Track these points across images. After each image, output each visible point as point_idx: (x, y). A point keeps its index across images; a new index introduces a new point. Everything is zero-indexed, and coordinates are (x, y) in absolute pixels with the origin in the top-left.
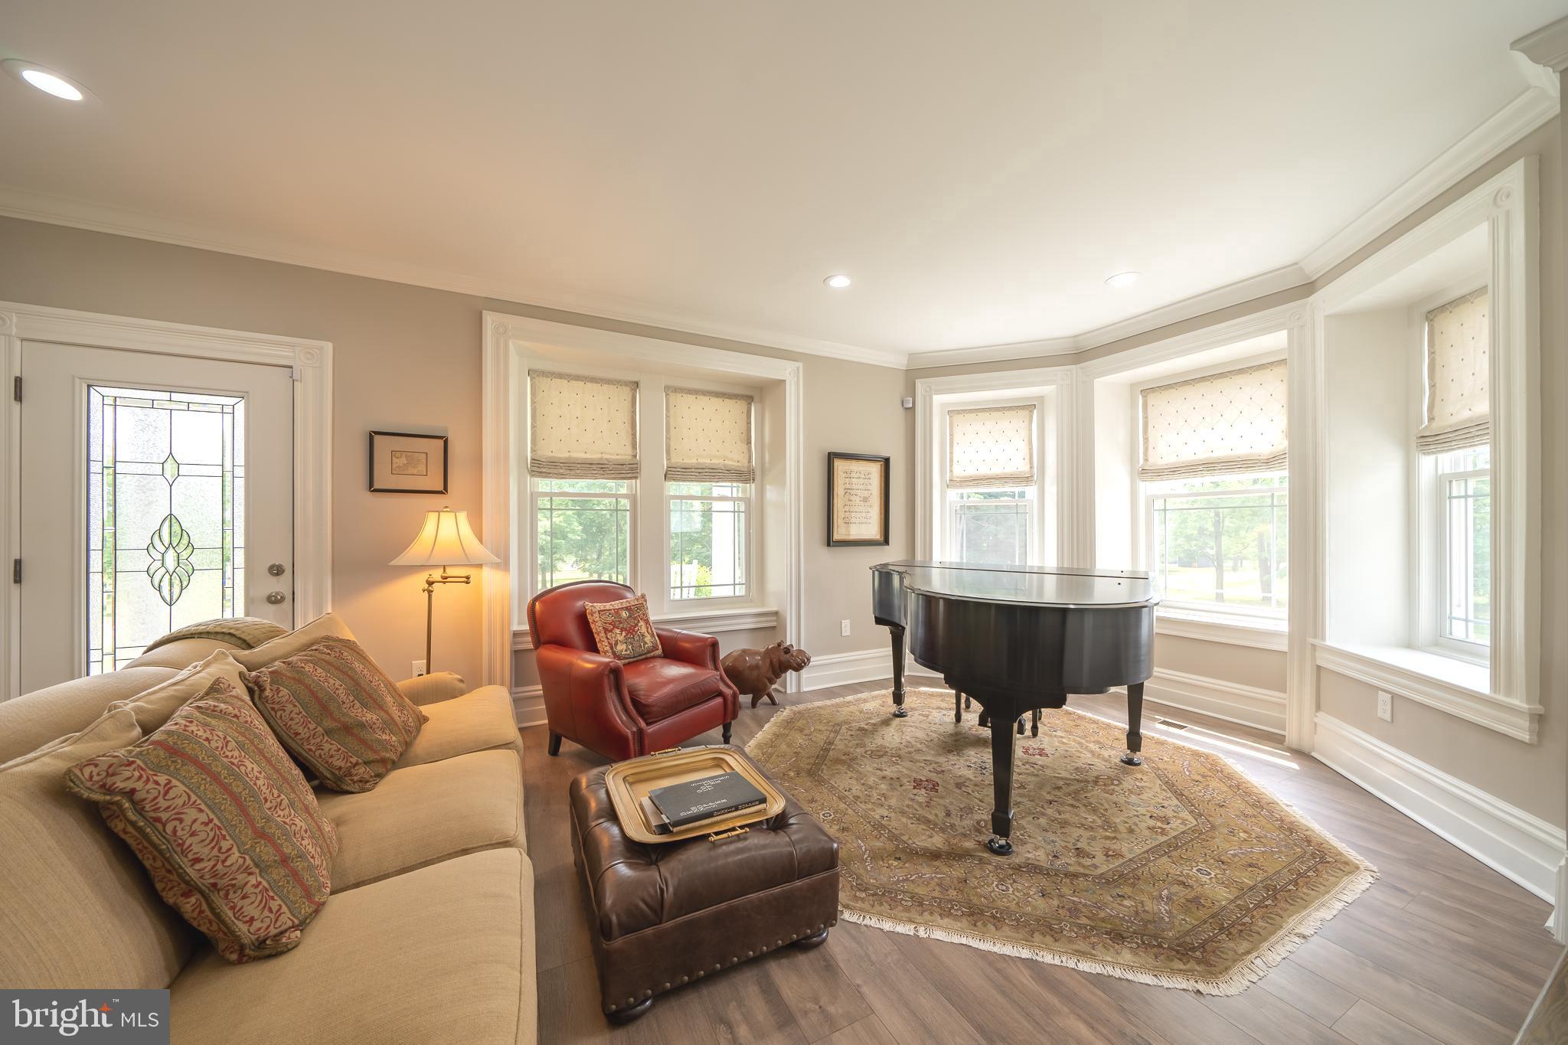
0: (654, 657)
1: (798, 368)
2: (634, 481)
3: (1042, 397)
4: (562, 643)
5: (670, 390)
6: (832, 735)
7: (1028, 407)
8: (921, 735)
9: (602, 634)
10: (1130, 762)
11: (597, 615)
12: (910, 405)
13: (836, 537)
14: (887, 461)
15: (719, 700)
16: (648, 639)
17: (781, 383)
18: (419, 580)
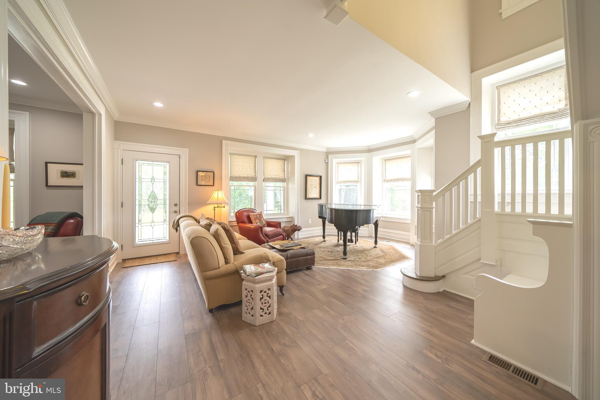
0: (265, 226)
1: (298, 152)
2: (255, 182)
3: (361, 160)
4: (243, 222)
5: (265, 158)
6: (308, 245)
7: (358, 163)
8: (329, 244)
9: (254, 220)
10: (375, 247)
11: (252, 216)
12: (327, 162)
13: (308, 197)
14: (321, 177)
15: (282, 236)
16: (264, 222)
17: (293, 157)
18: (212, 207)
